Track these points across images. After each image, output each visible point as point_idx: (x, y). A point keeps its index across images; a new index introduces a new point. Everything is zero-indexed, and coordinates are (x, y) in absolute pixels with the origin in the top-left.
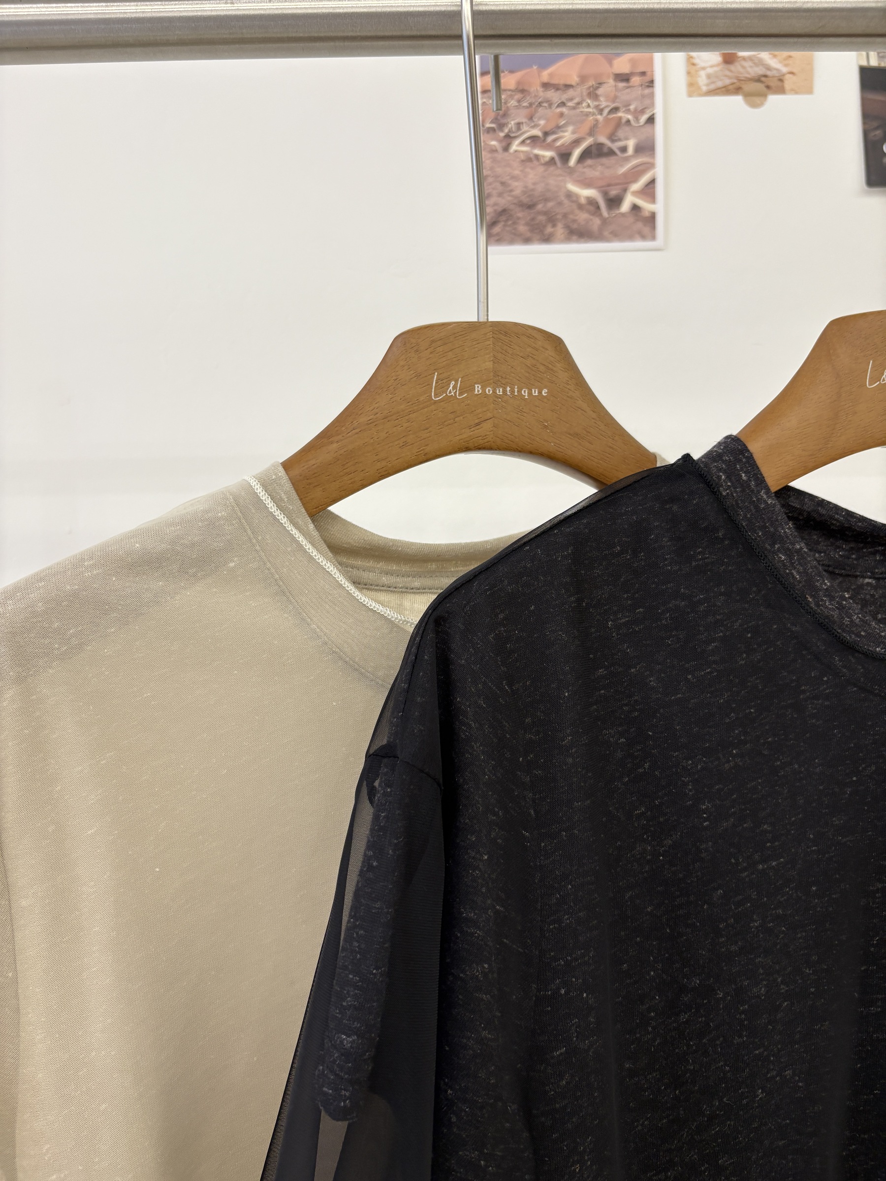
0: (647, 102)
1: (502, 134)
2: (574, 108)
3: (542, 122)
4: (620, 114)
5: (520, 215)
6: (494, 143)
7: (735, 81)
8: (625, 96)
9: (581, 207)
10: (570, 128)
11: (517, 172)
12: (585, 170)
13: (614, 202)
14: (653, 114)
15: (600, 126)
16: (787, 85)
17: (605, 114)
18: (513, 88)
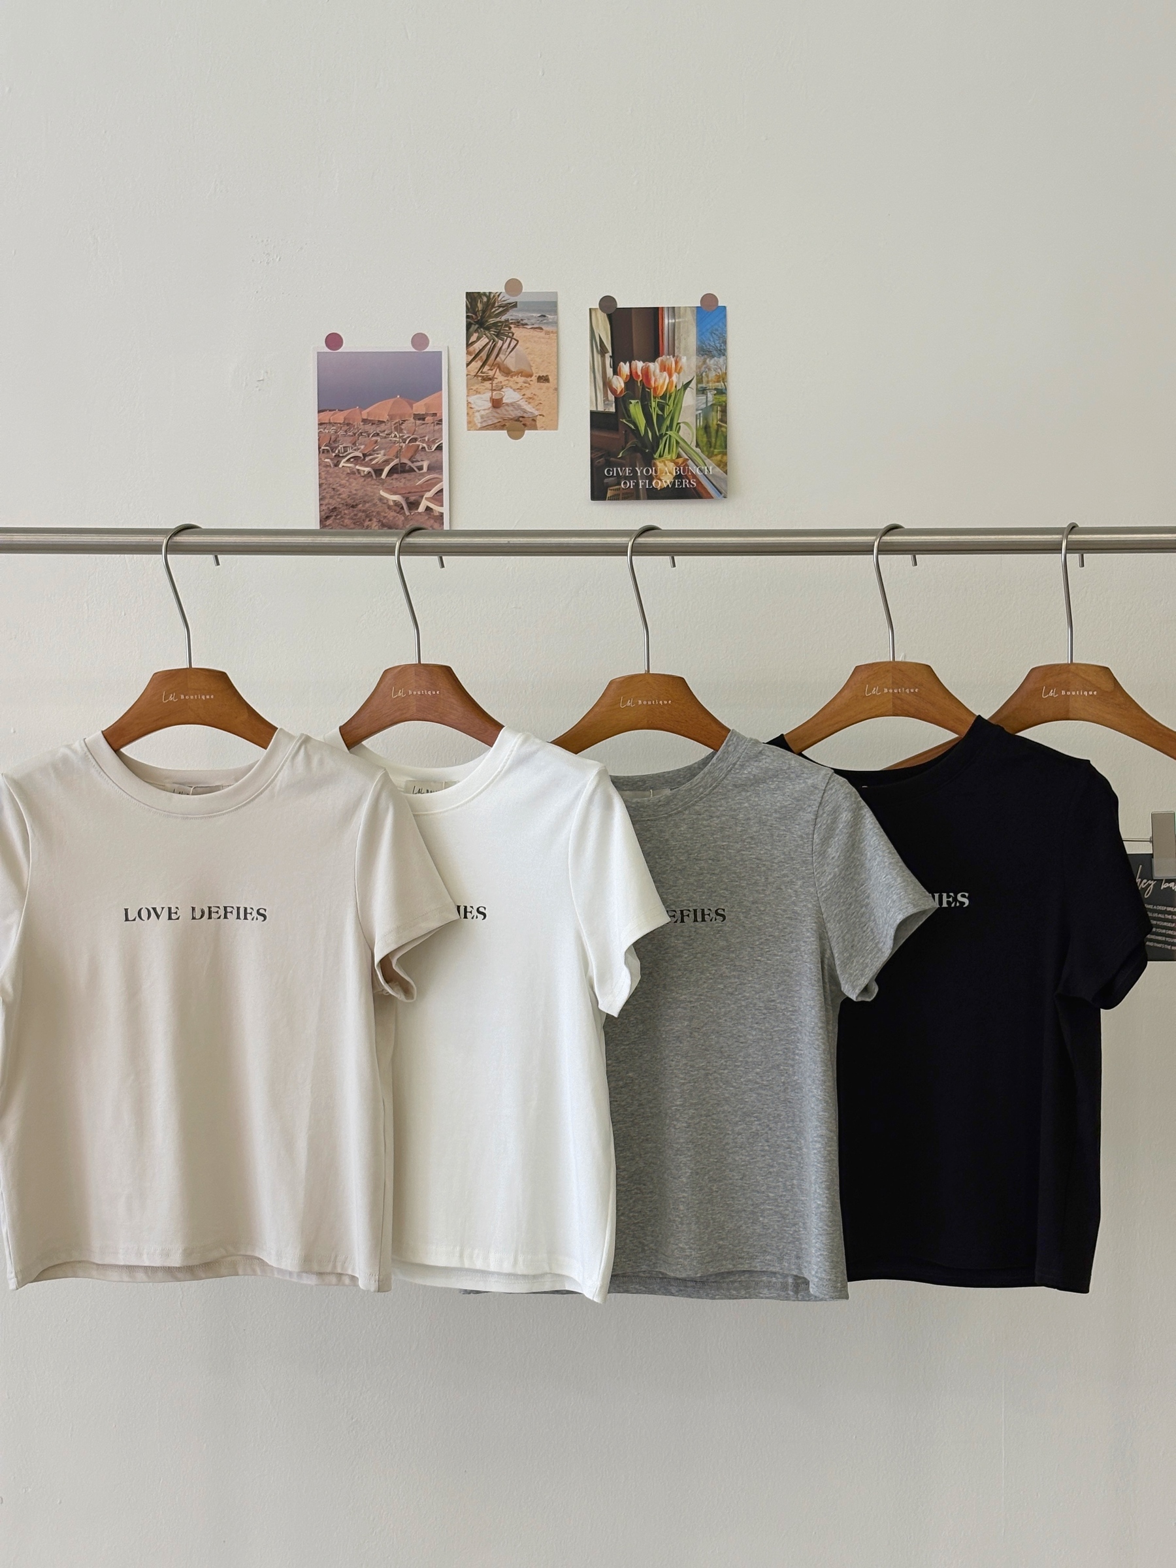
0: (437, 435)
1: (334, 455)
2: (385, 438)
3: (362, 447)
4: (417, 443)
5: (346, 512)
6: (326, 460)
7: (500, 420)
8: (421, 430)
9: (389, 507)
10: (382, 452)
11: (344, 482)
12: (394, 481)
13: (414, 505)
14: (442, 443)
15: (403, 450)
16: (539, 424)
17: (407, 442)
18: (342, 422)
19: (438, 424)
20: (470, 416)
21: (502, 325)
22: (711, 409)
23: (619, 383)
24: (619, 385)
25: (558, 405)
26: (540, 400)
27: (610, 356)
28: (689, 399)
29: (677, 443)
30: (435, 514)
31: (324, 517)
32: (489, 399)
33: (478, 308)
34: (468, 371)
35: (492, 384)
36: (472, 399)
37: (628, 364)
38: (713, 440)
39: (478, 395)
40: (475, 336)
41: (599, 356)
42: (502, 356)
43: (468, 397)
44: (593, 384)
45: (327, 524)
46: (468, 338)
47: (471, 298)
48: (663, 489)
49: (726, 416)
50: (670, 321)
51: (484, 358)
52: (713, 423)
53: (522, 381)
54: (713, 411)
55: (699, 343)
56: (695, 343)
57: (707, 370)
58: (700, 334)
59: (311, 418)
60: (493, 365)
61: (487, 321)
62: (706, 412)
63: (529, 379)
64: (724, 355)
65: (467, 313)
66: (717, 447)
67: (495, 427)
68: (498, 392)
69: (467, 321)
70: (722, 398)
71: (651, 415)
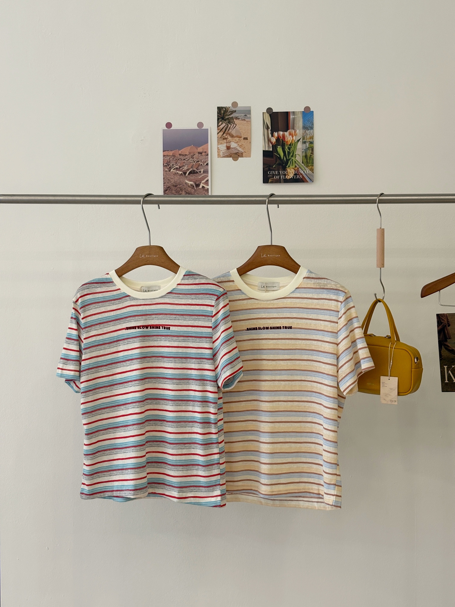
0: (206, 160)
1: (169, 167)
2: (187, 161)
3: (179, 164)
5: (173, 188)
6: (166, 169)
7: (229, 154)
8: (200, 158)
10: (186, 166)
11: (172, 177)
12: (191, 177)
13: (198, 185)
14: (208, 163)
15: (194, 165)
16: (244, 155)
17: (195, 163)
18: (172, 155)
19: (207, 155)
20: (219, 153)
21: (231, 119)
22: (308, 149)
24: (274, 141)
25: (251, 149)
26: (244, 146)
27: (270, 130)
28: (300, 145)
29: (295, 162)
30: (205, 189)
31: (165, 190)
32: (225, 147)
33: (221, 111)
34: (218, 136)
35: (227, 140)
36: (219, 146)
37: (277, 133)
38: (308, 161)
39: (221, 145)
40: (221, 123)
41: (266, 130)
42: (230, 130)
44: (264, 141)
45: (166, 193)
47: (219, 109)
48: (290, 179)
49: (313, 152)
50: (293, 117)
51: (224, 131)
52: (308, 155)
53: (238, 139)
56: (302, 125)
57: (306, 135)
58: (304, 121)
59: (160, 153)
60: (227, 134)
61: (225, 117)
62: (306, 150)
63: (240, 139)
64: (313, 129)
66: (310, 163)
67: (228, 156)
68: (229, 143)
69: (217, 117)
70: (312, 145)
71: (285, 152)
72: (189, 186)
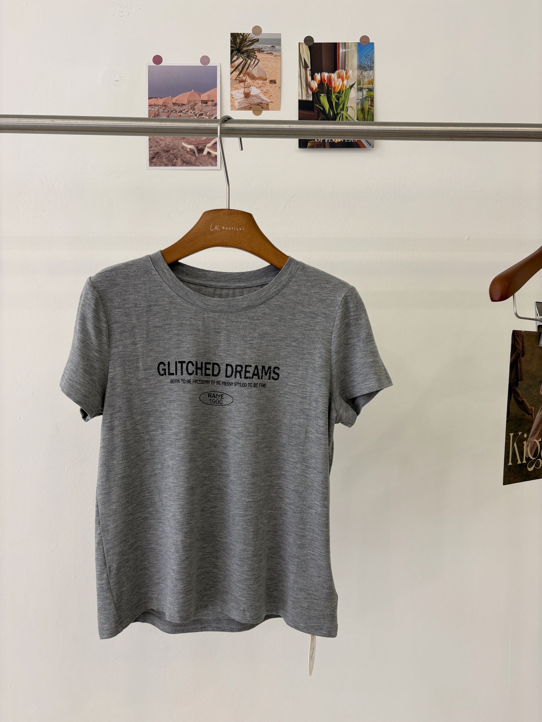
0: (214, 112)
2: (185, 113)
3: (173, 118)
4: (203, 116)
5: (163, 155)
7: (249, 105)
8: (205, 109)
11: (163, 138)
12: (190, 138)
13: (201, 151)
14: (217, 117)
16: (270, 107)
17: (197, 116)
18: (161, 104)
19: (214, 106)
20: (232, 102)
21: (250, 51)
22: (365, 100)
23: (314, 85)
24: (314, 86)
25: (280, 97)
26: (270, 94)
27: (310, 70)
28: (353, 94)
29: (346, 117)
30: (212, 156)
31: (152, 158)
32: (243, 93)
33: (237, 41)
34: (232, 77)
35: (244, 84)
36: (234, 92)
37: (319, 74)
38: (366, 116)
39: (237, 91)
40: (236, 57)
41: (304, 70)
42: (250, 69)
43: (231, 92)
44: (300, 85)
45: (153, 161)
46: (232, 58)
47: (233, 36)
48: (338, 143)
49: (373, 103)
50: (343, 50)
51: (240, 69)
52: (366, 108)
53: (261, 83)
54: (366, 100)
55: (359, 63)
56: (357, 63)
57: (363, 78)
58: (360, 58)
59: (146, 102)
60: (245, 74)
61: (242, 49)
62: (362, 101)
63: (265, 82)
64: (372, 70)
65: (231, 44)
66: (368, 120)
67: (246, 108)
68: (247, 88)
69: (231, 49)
70: (371, 93)
71: (332, 103)
72: (187, 152)
